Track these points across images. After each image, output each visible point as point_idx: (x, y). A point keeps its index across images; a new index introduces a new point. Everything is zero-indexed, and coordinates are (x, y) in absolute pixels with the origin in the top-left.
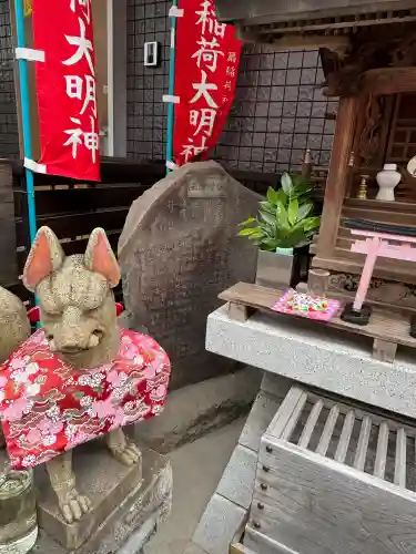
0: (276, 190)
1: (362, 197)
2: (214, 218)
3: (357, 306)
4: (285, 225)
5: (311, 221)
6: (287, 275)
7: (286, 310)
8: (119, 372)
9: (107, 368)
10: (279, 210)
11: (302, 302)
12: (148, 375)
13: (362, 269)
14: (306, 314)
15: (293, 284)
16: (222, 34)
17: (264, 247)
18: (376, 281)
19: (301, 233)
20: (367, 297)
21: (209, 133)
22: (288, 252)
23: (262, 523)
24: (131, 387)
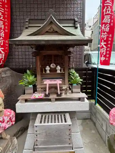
0: (26, 73)
1: (44, 73)
2: (10, 81)
3: (47, 93)
4: (30, 80)
5: (35, 79)
6: (32, 91)
7: (34, 98)
8: (6, 116)
9: (3, 116)
10: (28, 78)
11: (37, 95)
12: (11, 116)
13: (46, 86)
14: (38, 97)
15: (34, 92)
16: (3, 36)
17: (26, 86)
18: (49, 88)
19: (33, 82)
20: (49, 91)
21: (3, 60)
22: (31, 86)
23: (38, 144)
24: (8, 119)
